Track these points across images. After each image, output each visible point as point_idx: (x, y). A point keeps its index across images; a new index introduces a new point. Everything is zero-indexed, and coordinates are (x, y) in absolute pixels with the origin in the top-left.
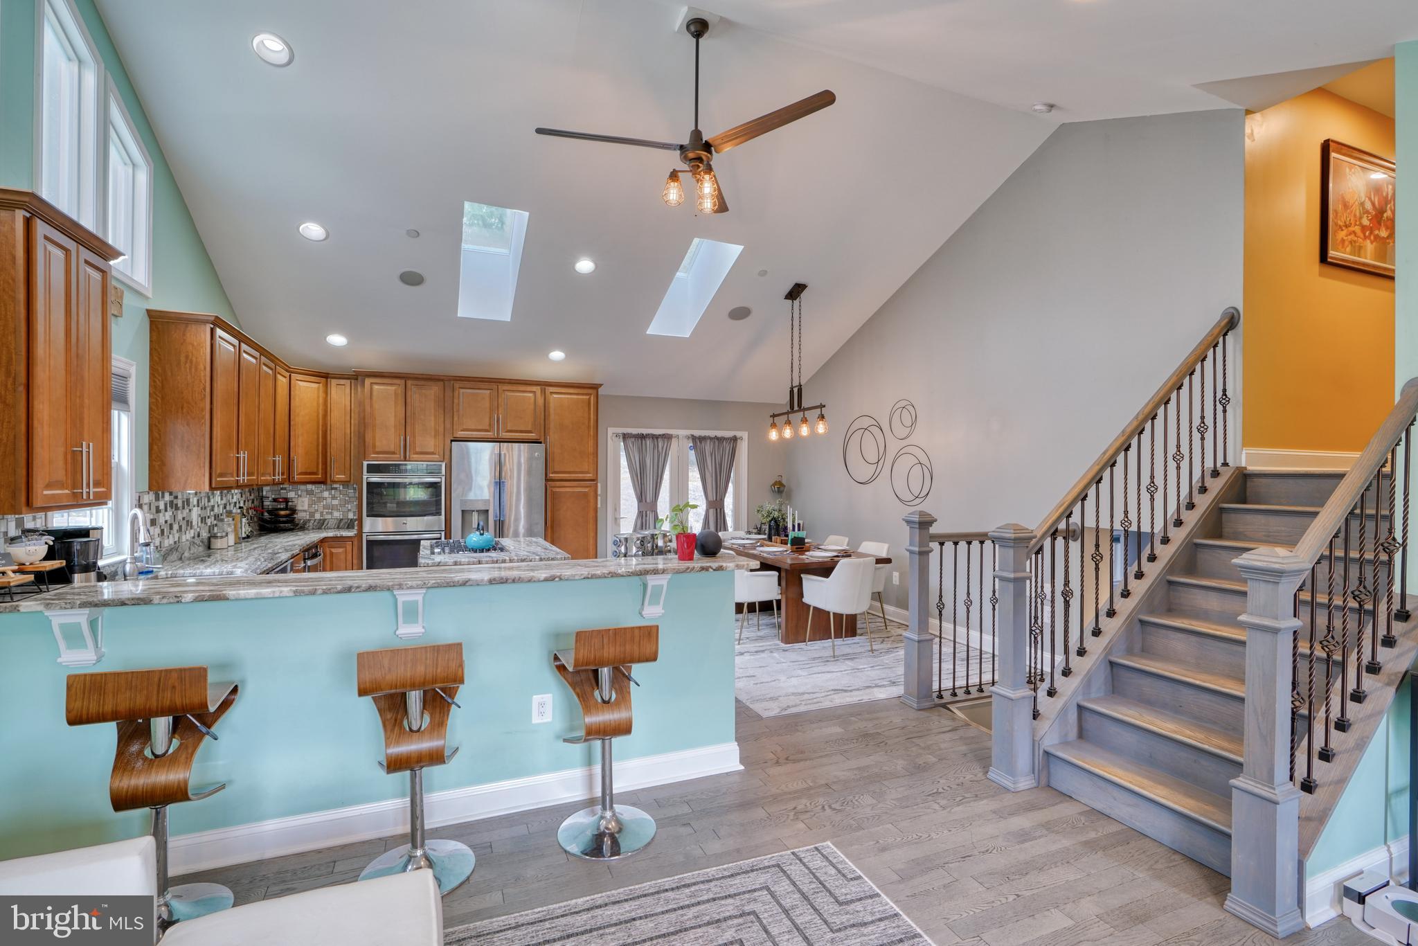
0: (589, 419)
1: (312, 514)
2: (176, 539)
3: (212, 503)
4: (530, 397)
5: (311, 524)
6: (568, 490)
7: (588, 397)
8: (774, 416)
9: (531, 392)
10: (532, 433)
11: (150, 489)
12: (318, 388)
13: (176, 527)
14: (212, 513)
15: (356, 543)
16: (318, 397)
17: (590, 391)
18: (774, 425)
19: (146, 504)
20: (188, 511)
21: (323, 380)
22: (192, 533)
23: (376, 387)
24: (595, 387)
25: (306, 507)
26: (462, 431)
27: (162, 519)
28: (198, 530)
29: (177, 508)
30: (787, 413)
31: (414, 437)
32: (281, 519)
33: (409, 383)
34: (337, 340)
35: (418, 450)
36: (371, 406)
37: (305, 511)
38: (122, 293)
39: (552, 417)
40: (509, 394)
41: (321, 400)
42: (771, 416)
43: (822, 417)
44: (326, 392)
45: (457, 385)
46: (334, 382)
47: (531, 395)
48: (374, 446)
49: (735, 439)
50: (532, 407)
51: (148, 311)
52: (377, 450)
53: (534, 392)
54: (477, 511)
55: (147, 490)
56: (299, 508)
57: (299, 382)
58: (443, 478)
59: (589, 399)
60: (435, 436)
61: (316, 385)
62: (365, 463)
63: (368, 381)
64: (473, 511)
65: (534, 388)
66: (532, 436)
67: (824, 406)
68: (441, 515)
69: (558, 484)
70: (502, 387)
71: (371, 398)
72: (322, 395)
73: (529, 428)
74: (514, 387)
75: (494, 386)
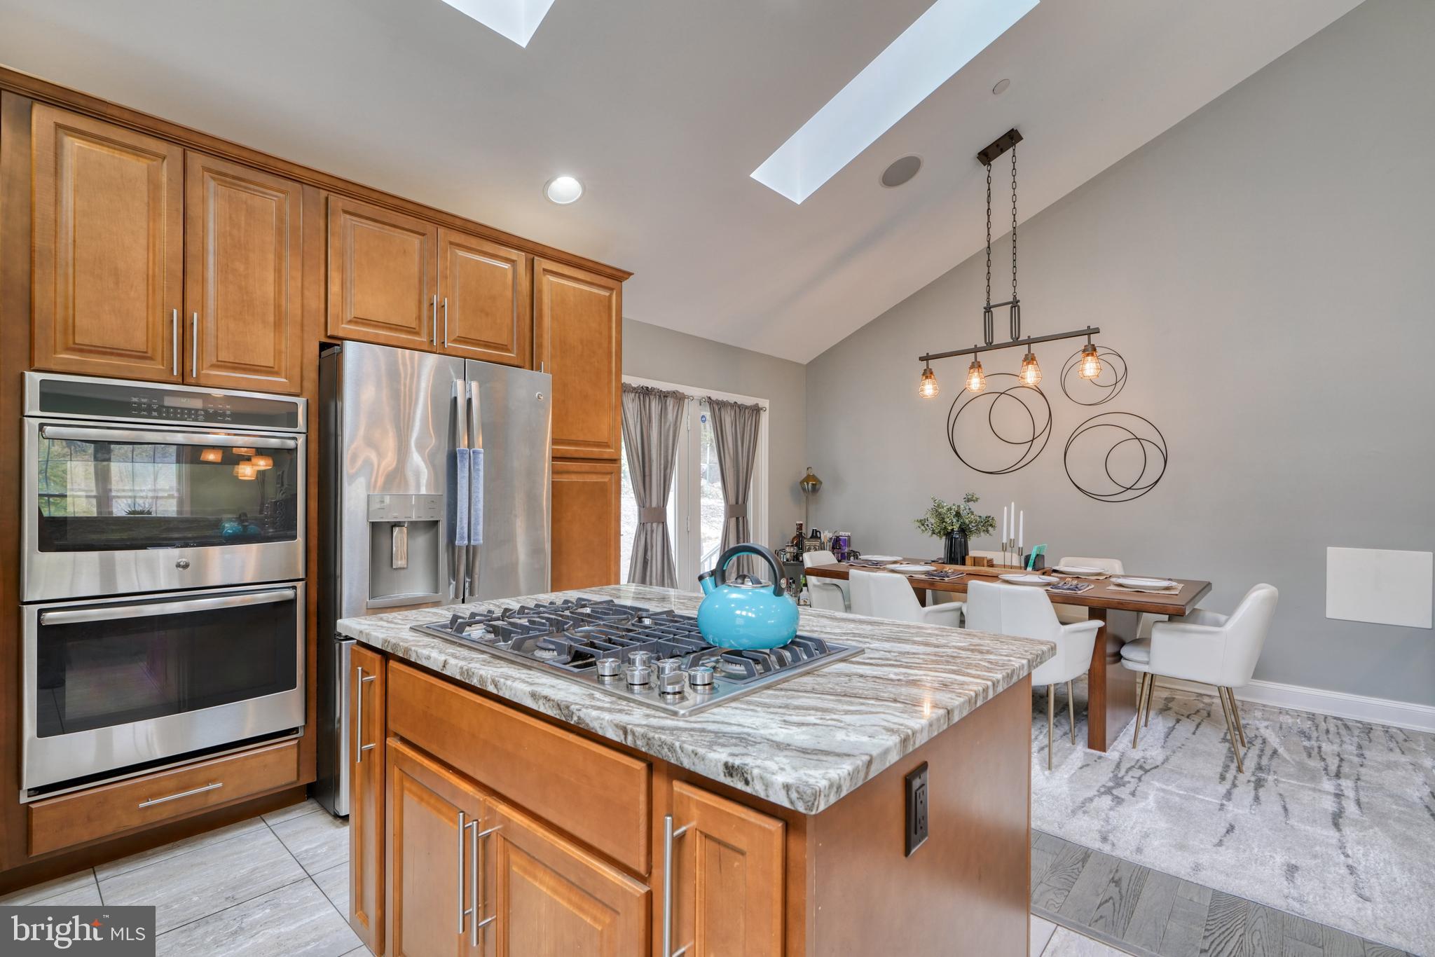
0: (610, 337)
4: (503, 272)
7: (607, 294)
8: (926, 358)
9: (507, 260)
10: (506, 350)
17: (611, 283)
18: (928, 374)
23: (73, 143)
24: (619, 276)
26: (350, 322)
30: (976, 350)
33: (197, 161)
35: (225, 356)
36: (56, 199)
39: (547, 321)
40: (461, 253)
42: (922, 359)
43: (1090, 350)
45: (337, 202)
47: (506, 266)
48: (67, 330)
49: (756, 410)
50: (509, 293)
52: (77, 340)
53: (512, 262)
58: (301, 440)
59: (610, 297)
60: (278, 325)
64: (398, 524)
65: (514, 254)
66: (511, 357)
67: (1097, 331)
68: (294, 537)
70: (447, 235)
71: (55, 176)
73: (503, 339)
74: (473, 242)
75: (430, 227)
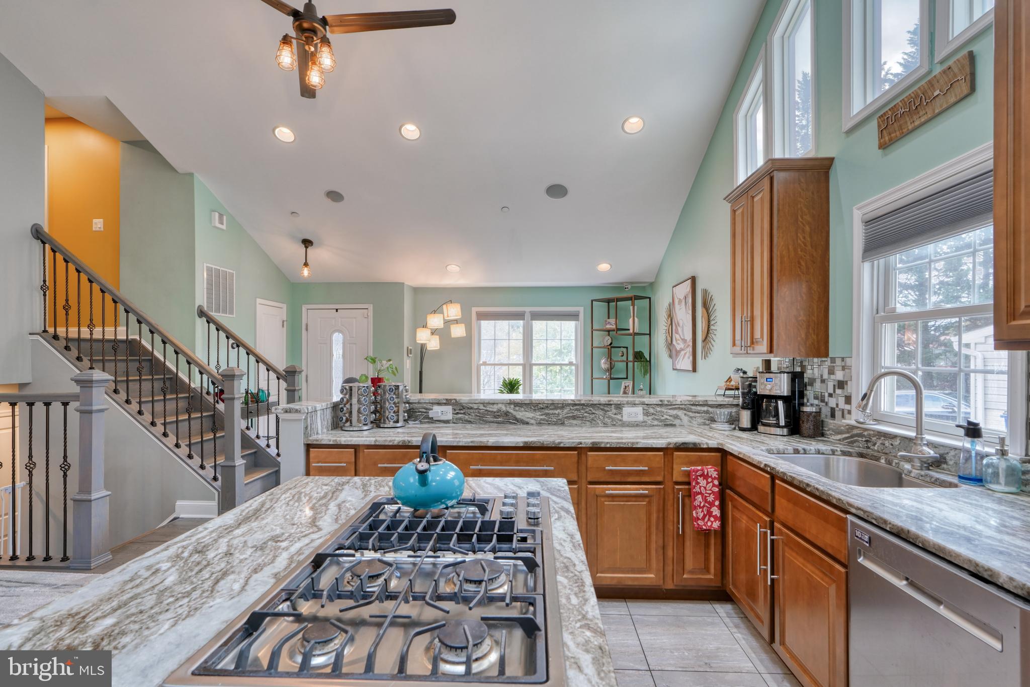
38: (969, 56)
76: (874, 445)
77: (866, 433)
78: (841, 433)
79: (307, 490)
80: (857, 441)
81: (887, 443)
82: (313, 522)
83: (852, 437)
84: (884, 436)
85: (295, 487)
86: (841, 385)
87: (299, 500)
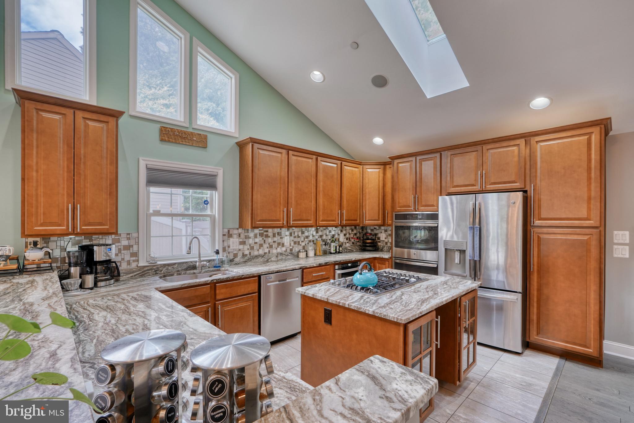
1: (386, 243)
2: (267, 251)
3: (306, 234)
4: (513, 151)
5: (385, 249)
6: (559, 237)
7: (587, 137)
9: (514, 145)
10: (516, 182)
11: (239, 228)
12: (379, 172)
13: (265, 246)
14: (306, 240)
15: (390, 262)
16: (379, 177)
17: (590, 130)
19: (235, 234)
20: (279, 238)
21: (383, 166)
22: (284, 249)
23: (400, 165)
25: (384, 239)
26: (453, 187)
27: (251, 241)
28: (291, 247)
29: (267, 236)
31: (421, 194)
32: (368, 245)
33: (418, 158)
34: (378, 141)
35: (423, 203)
36: (398, 177)
37: (384, 241)
38: (206, 136)
40: (491, 151)
41: (381, 178)
44: (384, 174)
45: (449, 153)
46: (388, 166)
48: (399, 203)
50: (516, 159)
51: (236, 143)
52: (400, 205)
53: (518, 145)
54: (460, 250)
55: (238, 227)
56: (381, 239)
57: (368, 170)
59: (589, 138)
61: (378, 170)
62: (394, 214)
63: (396, 161)
64: (454, 250)
65: (517, 142)
66: (517, 185)
68: (437, 250)
69: (545, 230)
70: (485, 147)
71: (397, 172)
72: (381, 175)
73: (513, 179)
74: (497, 145)
75: (479, 148)
76: (161, 271)
77: (155, 268)
78: (133, 272)
79: (401, 307)
80: (147, 273)
81: (170, 268)
82: (403, 294)
83: (143, 272)
84: (168, 266)
85: (407, 311)
86: (127, 248)
87: (406, 303)
